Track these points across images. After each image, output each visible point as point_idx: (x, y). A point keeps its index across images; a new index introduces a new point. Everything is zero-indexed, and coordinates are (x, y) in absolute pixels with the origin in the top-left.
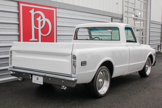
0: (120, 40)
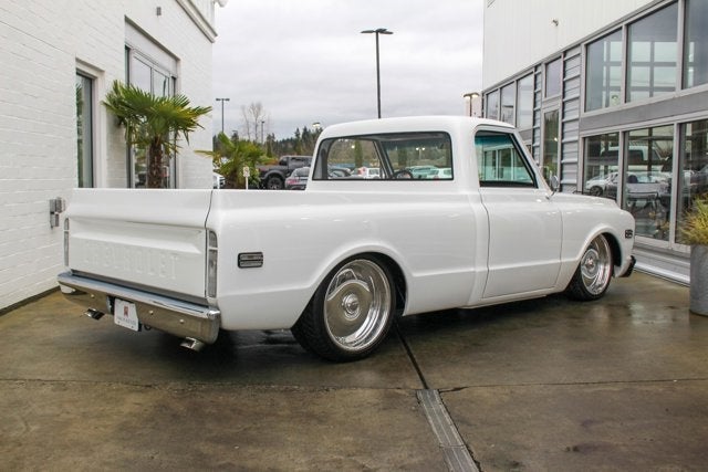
0: (452, 179)
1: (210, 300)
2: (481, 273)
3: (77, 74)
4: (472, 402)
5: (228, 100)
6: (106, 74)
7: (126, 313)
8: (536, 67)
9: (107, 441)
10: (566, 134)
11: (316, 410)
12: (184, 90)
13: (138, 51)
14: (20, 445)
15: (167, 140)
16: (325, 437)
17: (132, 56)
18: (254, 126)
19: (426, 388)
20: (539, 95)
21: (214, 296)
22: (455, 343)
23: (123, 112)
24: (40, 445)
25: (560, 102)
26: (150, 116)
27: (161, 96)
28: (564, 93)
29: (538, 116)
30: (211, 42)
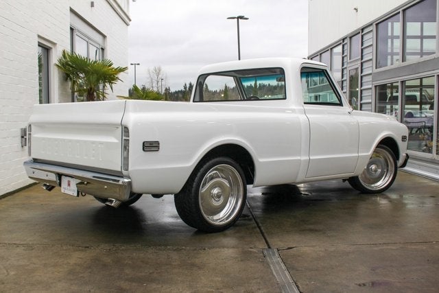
0: (285, 99)
1: (125, 173)
2: (305, 160)
3: (39, 46)
4: (299, 256)
5: (139, 64)
6: (57, 45)
7: (69, 185)
8: (344, 40)
9: (60, 281)
10: (364, 84)
11: (197, 261)
12: (109, 56)
13: (79, 31)
14: (3, 283)
15: (98, 89)
16: (202, 278)
17: (75, 34)
18: (156, 82)
19: (269, 247)
20: (345, 58)
21: (127, 170)
22: (289, 220)
23: (69, 70)
24: (16, 283)
25: (359, 62)
26: (87, 73)
27: (94, 60)
28: (362, 56)
29: (345, 72)
30: (127, 25)
